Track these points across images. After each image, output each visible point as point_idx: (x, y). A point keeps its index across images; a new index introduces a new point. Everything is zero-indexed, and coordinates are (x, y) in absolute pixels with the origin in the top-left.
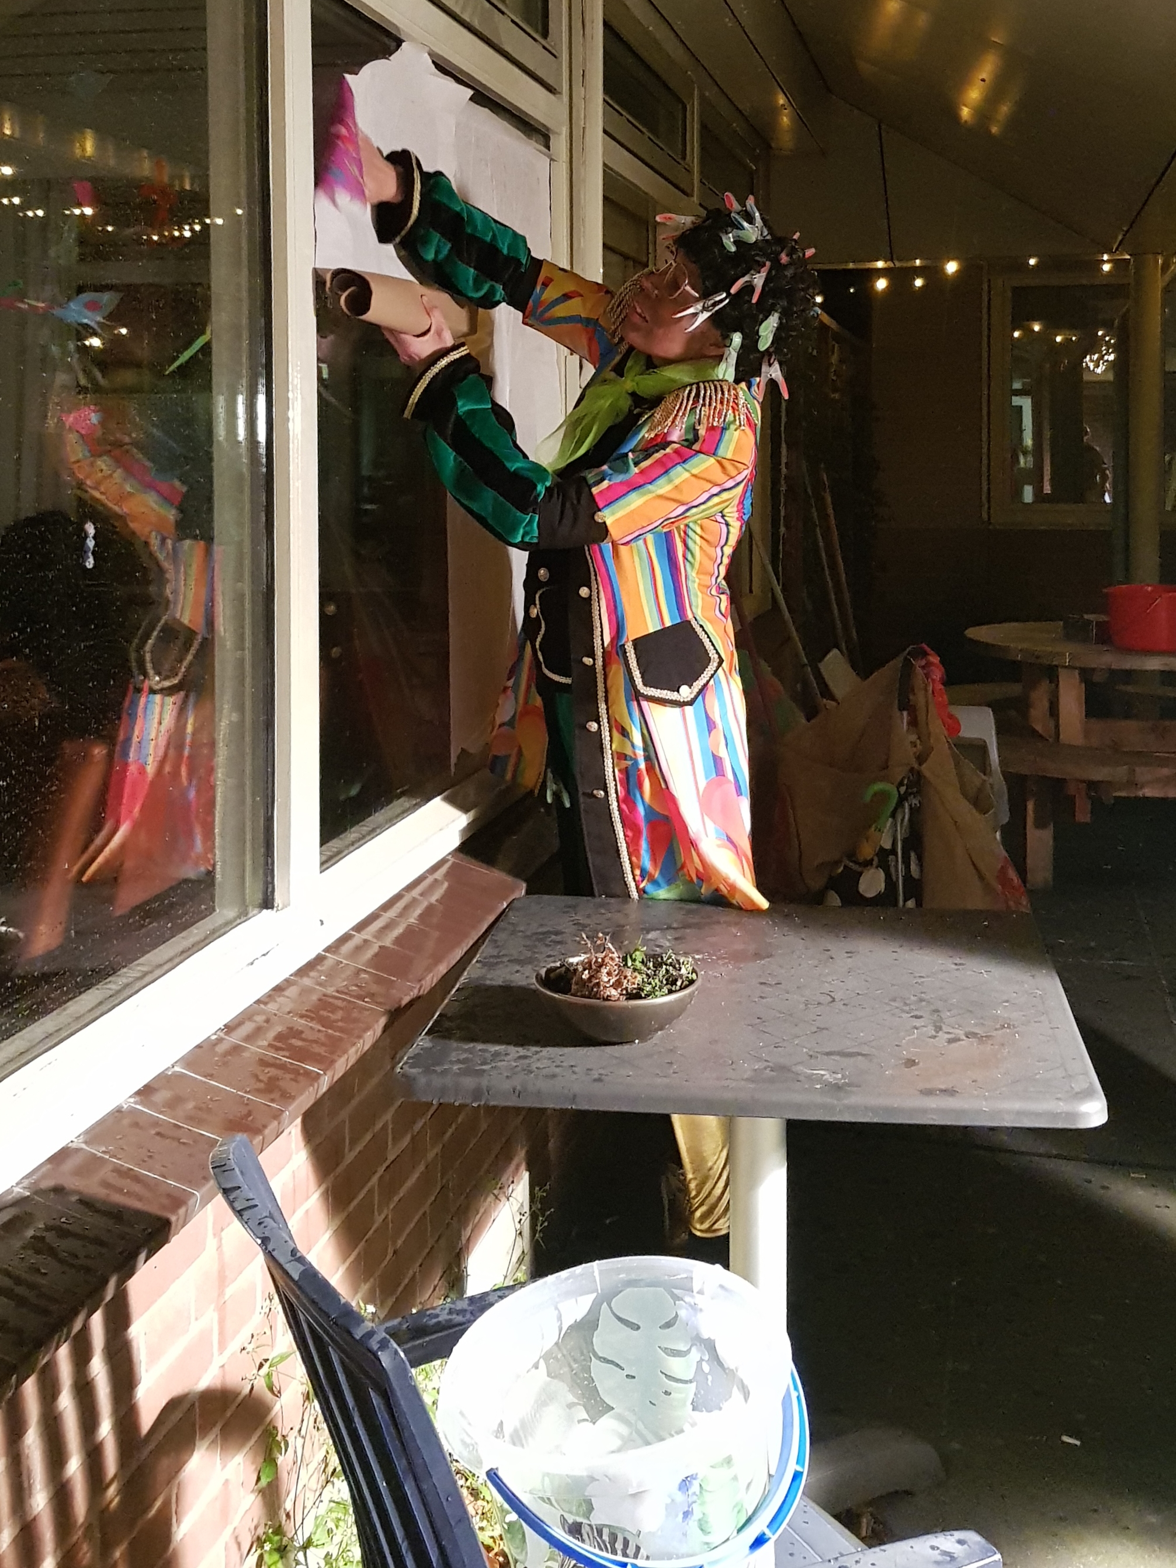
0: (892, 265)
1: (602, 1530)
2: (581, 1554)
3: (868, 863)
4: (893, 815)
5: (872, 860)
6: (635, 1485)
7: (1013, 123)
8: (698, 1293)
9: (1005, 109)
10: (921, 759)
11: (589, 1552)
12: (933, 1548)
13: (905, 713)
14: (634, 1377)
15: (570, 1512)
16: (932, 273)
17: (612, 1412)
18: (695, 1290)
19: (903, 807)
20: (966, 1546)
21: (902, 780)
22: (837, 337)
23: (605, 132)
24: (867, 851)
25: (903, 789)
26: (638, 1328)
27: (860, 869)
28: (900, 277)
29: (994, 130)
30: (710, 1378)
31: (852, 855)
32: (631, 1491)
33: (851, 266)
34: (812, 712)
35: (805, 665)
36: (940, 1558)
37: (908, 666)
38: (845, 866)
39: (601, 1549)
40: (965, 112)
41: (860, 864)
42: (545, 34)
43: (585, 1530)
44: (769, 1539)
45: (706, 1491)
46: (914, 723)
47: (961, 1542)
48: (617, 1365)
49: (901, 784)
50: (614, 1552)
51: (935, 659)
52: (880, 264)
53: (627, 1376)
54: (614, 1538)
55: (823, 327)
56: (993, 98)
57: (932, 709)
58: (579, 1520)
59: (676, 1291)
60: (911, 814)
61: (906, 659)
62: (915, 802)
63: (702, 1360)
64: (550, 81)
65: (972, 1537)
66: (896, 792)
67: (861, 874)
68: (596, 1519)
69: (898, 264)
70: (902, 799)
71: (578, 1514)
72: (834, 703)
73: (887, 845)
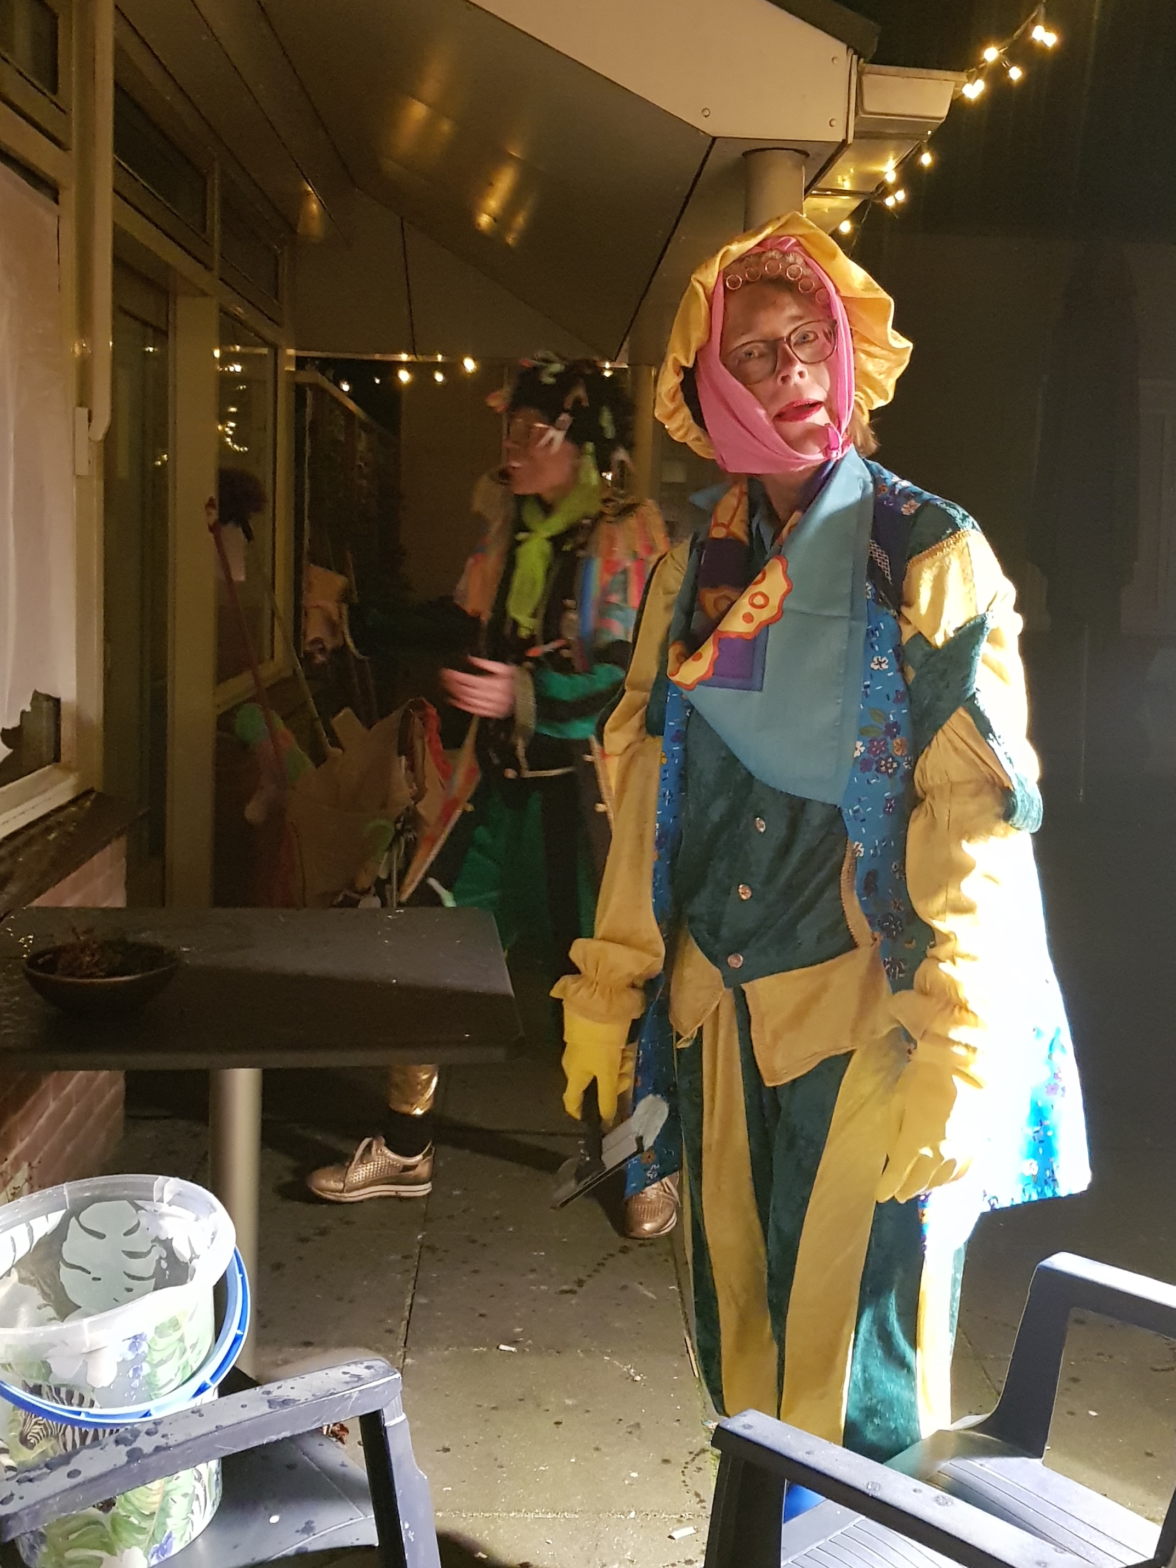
0: (415, 360)
1: (59, 1390)
2: (41, 1408)
3: (365, 892)
4: (390, 848)
5: (370, 889)
6: (88, 1345)
7: (527, 236)
8: (158, 1201)
9: (520, 220)
10: (417, 798)
11: (47, 1405)
12: (344, 1373)
13: (403, 758)
14: (100, 1279)
15: (31, 1377)
16: (452, 368)
17: (79, 1310)
18: (155, 1198)
19: (399, 841)
20: (372, 1370)
21: (399, 818)
22: (363, 425)
23: (115, 191)
24: (365, 881)
25: (399, 826)
26: (104, 1236)
27: (357, 896)
28: (421, 371)
29: (510, 240)
30: (167, 1272)
31: (351, 885)
32: (85, 1350)
33: (377, 357)
34: (319, 758)
35: (316, 719)
36: (349, 1379)
37: (406, 718)
38: (346, 896)
39: (57, 1402)
40: (484, 220)
41: (357, 892)
42: (55, 91)
43: (45, 1390)
44: (210, 1387)
45: (154, 1350)
46: (411, 767)
47: (368, 1368)
48: (84, 1270)
49: (397, 821)
50: (70, 1404)
51: (433, 711)
52: (404, 357)
53: (94, 1279)
54: (70, 1395)
55: (349, 414)
56: (510, 208)
57: (429, 757)
58: (39, 1382)
59: (139, 1202)
60: (406, 847)
61: (406, 711)
62: (411, 836)
63: (161, 1258)
64: (61, 137)
65: (380, 1363)
66: (393, 829)
67: (359, 901)
68: (53, 1382)
69: (421, 358)
70: (399, 834)
71: (38, 1378)
72: (340, 751)
73: (383, 876)
